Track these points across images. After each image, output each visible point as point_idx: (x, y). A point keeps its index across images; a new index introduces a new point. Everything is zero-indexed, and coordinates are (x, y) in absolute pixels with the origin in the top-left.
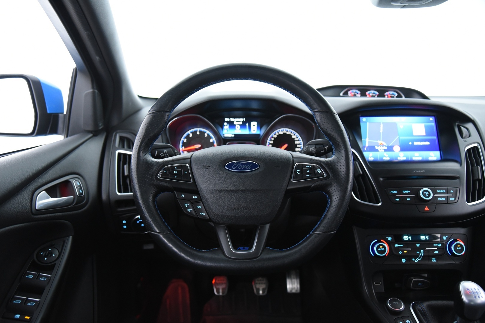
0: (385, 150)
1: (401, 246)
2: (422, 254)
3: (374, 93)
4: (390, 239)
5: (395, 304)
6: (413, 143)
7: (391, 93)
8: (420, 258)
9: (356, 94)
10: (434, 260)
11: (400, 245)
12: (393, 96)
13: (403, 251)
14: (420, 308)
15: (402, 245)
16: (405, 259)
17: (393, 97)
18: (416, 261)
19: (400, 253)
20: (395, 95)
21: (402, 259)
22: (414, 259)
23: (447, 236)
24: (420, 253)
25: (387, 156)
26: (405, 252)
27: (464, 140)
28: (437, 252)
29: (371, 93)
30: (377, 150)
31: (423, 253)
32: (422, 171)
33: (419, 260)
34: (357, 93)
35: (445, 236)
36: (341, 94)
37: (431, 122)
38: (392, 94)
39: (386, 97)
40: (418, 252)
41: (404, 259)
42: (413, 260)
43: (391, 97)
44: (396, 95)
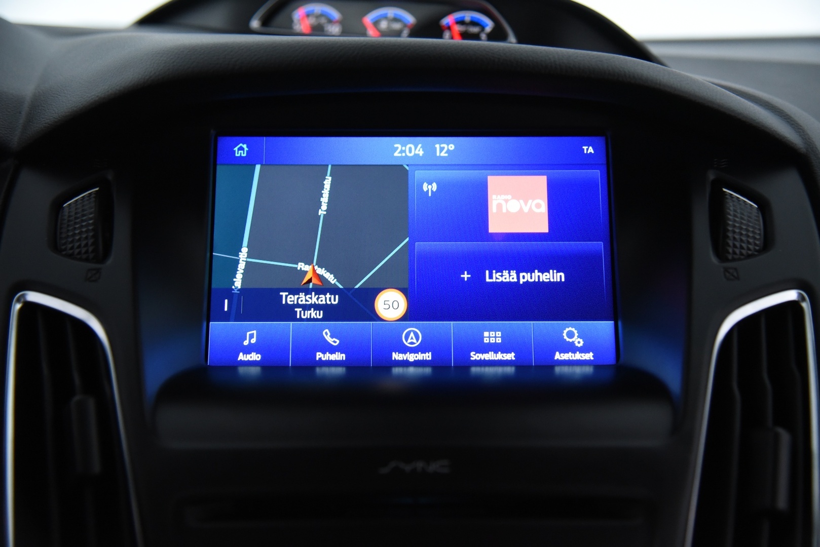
0: (330, 313)
3: (396, 19)
6: (478, 276)
7: (468, 16)
9: (323, 21)
12: (475, 30)
17: (476, 37)
20: (483, 28)
25: (334, 341)
27: (726, 270)
29: (385, 17)
30: (288, 313)
32: (434, 467)
34: (330, 21)
36: (255, 24)
37: (586, 162)
38: (474, 23)
39: (447, 34)
43: (465, 35)
44: (489, 25)
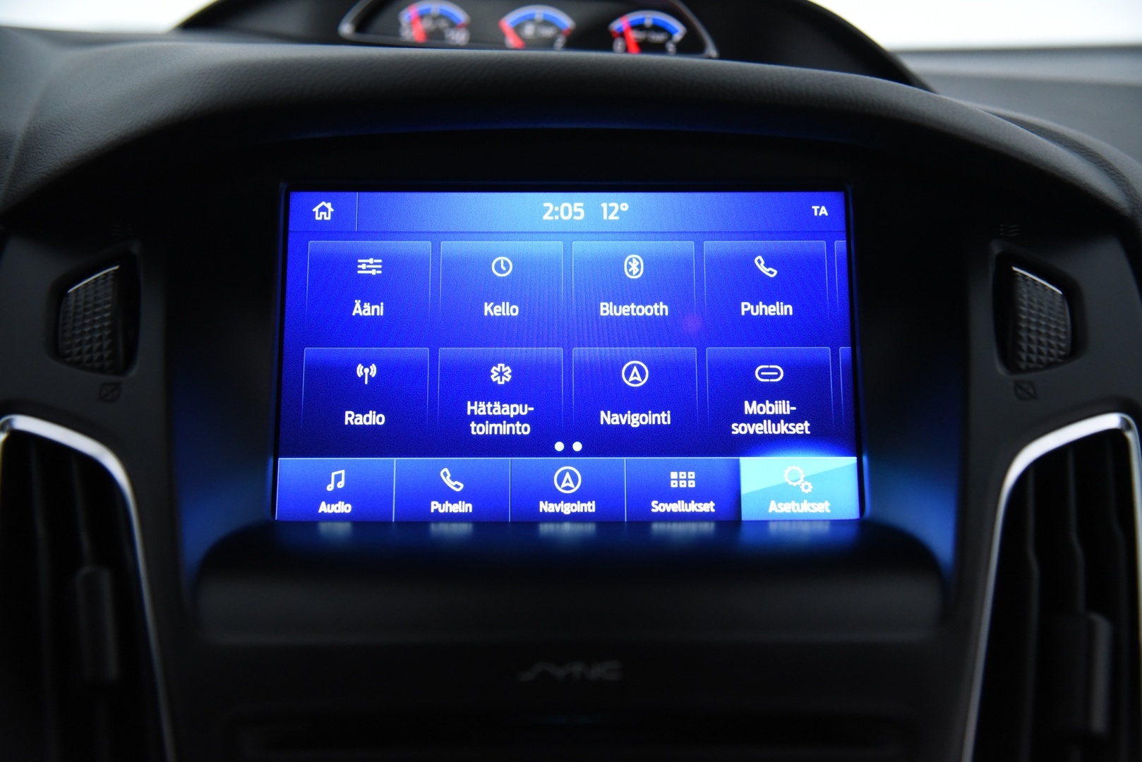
3: (547, 23)
7: (649, 17)
9: (443, 24)
12: (658, 38)
17: (660, 48)
20: (670, 36)
25: (455, 486)
27: (1018, 385)
29: (531, 19)
32: (598, 671)
34: (453, 25)
36: (346, 29)
37: (817, 229)
38: (657, 28)
39: (619, 44)
43: (645, 46)
44: (679, 31)
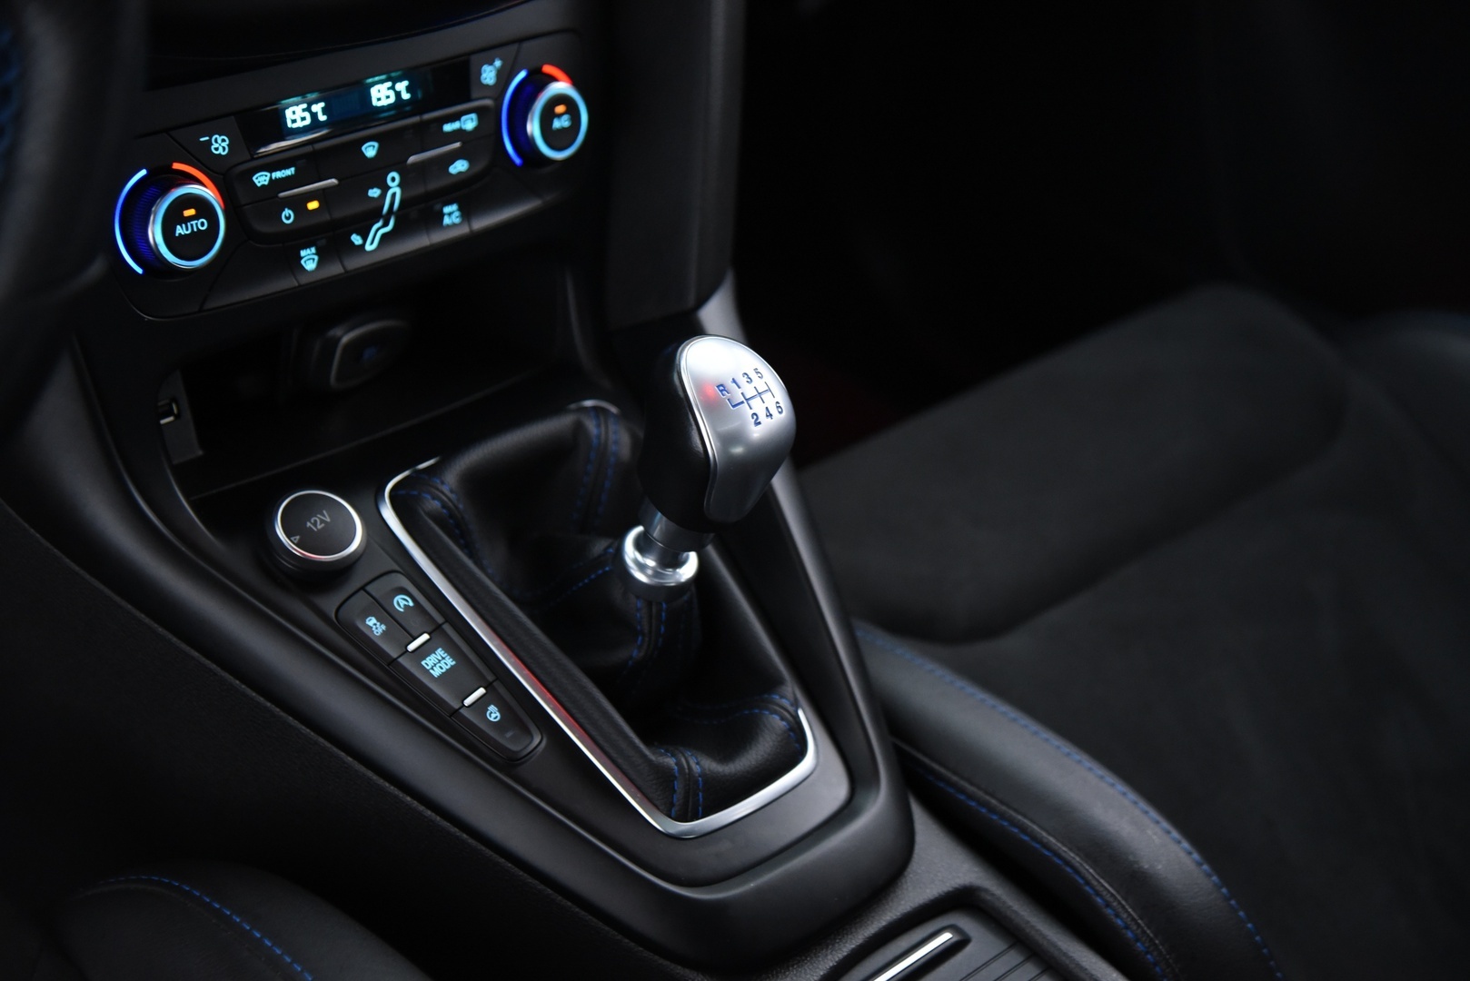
1: (288, 178)
2: (394, 195)
4: (220, 145)
5: (319, 527)
8: (386, 224)
10: (450, 214)
11: (278, 175)
13: (298, 204)
14: (435, 505)
15: (290, 172)
16: (313, 250)
18: (369, 247)
19: (288, 216)
21: (303, 253)
22: (358, 234)
23: (498, 63)
24: (383, 196)
26: (313, 205)
28: (460, 166)
31: (398, 191)
33: (384, 236)
35: (491, 63)
40: (374, 193)
41: (308, 251)
42: (357, 239)
